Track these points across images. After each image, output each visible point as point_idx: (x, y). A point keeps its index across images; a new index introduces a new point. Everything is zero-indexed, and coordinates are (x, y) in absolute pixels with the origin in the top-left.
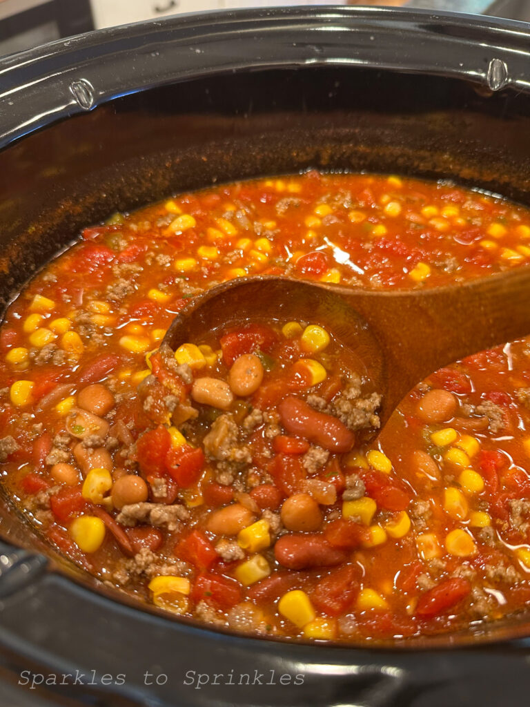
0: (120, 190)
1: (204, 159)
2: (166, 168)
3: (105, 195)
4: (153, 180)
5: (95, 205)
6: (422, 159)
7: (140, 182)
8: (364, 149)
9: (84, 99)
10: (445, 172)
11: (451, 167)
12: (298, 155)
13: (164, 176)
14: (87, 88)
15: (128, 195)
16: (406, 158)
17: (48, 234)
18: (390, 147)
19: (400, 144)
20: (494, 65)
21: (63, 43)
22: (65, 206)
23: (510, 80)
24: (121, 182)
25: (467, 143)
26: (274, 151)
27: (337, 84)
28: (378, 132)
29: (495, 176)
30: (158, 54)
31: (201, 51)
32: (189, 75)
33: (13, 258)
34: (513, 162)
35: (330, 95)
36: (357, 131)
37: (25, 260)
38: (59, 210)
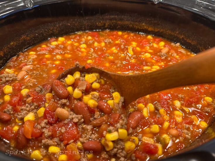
0: (42, 33)
1: (69, 24)
3: (37, 35)
4: (53, 30)
6: (137, 25)
7: (48, 31)
8: (119, 22)
11: (145, 27)
12: (98, 24)
13: (56, 29)
15: (45, 35)
16: (131, 25)
17: (18, 45)
18: (126, 22)
19: (129, 20)
26: (91, 22)
28: (123, 17)
29: (159, 30)
33: (5, 52)
36: (116, 17)
38: (22, 38)
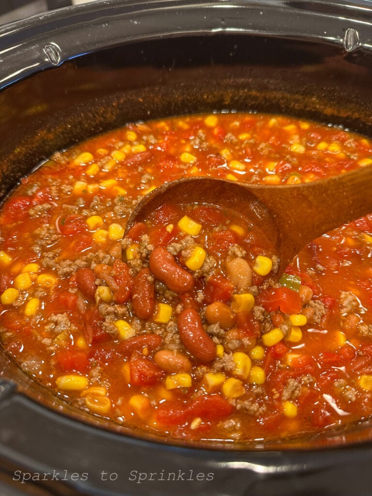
0: (80, 123)
1: (141, 100)
2: (114, 106)
3: (70, 126)
4: (104, 115)
5: (63, 133)
6: (297, 101)
7: (94, 116)
8: (255, 93)
9: (53, 58)
10: (313, 110)
11: (318, 106)
12: (208, 97)
13: (112, 113)
14: (56, 50)
15: (87, 126)
16: (285, 101)
17: (29, 153)
18: (274, 92)
19: (281, 90)
20: (349, 33)
21: (38, 17)
22: (41, 134)
23: (360, 44)
24: (81, 117)
25: (329, 89)
26: (191, 94)
27: (236, 47)
28: (266, 81)
29: (349, 113)
30: (107, 25)
31: (138, 22)
32: (129, 40)
33: (4, 171)
34: (362, 103)
35: (231, 54)
36: (250, 80)
37: (13, 172)
38: (37, 137)
